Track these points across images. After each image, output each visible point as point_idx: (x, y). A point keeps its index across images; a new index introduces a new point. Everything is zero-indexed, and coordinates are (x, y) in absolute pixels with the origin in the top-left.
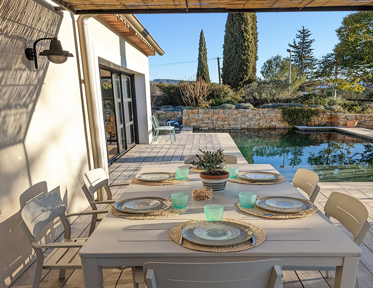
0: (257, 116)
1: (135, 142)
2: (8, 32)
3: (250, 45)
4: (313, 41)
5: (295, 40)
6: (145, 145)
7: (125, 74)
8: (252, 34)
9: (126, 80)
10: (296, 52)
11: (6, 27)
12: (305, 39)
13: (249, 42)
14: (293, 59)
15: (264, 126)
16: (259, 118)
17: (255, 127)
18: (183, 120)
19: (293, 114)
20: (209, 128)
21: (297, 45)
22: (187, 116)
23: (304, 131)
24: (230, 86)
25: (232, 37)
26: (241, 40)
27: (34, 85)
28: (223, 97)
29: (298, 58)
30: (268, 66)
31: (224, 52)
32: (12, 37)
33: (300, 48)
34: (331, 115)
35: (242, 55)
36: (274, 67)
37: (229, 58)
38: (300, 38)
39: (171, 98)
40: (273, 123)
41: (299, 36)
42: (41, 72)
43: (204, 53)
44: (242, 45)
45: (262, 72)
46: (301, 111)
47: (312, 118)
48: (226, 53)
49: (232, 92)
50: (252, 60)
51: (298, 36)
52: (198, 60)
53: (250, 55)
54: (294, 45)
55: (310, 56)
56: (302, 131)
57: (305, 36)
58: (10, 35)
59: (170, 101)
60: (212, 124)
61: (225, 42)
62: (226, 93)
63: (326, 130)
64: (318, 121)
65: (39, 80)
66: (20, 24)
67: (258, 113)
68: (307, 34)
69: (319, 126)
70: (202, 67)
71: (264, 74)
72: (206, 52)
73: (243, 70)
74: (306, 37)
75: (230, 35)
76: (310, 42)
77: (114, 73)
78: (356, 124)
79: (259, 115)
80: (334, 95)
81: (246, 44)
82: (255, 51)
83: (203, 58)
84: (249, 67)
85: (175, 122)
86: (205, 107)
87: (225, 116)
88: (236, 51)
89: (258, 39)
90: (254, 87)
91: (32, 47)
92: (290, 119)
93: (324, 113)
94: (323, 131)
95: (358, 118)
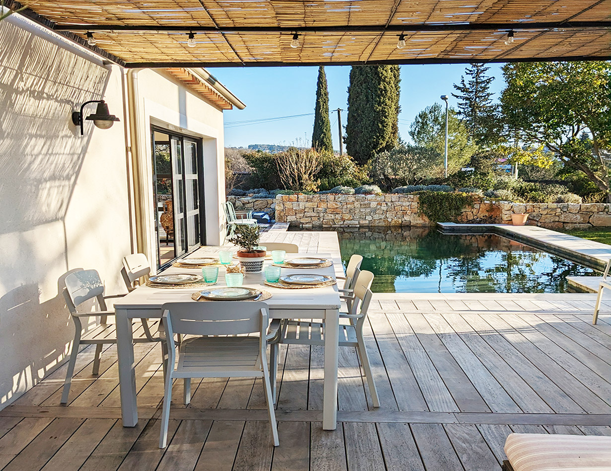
0: (383, 205)
1: (200, 243)
2: (58, 96)
3: (388, 88)
4: (492, 79)
5: (463, 77)
6: (214, 248)
7: (189, 138)
8: (390, 69)
9: (191, 146)
10: (467, 99)
11: (57, 91)
12: (480, 75)
13: (387, 83)
14: (462, 110)
15: (393, 222)
16: (385, 209)
17: (380, 224)
18: (276, 211)
19: (435, 202)
20: (313, 225)
21: (467, 87)
22: (282, 205)
23: (450, 230)
24: (352, 158)
25: (361, 74)
26: (374, 79)
27: (78, 154)
28: (341, 175)
29: (470, 109)
30: (421, 121)
31: (349, 100)
32: (61, 101)
33: (472, 92)
34: (491, 204)
35: (375, 104)
36: (431, 125)
37: (356, 110)
38: (472, 74)
39: (265, 177)
40: (407, 218)
41: (471, 71)
42: (86, 139)
43: (325, 99)
44: (376, 88)
45: (412, 134)
46: (447, 198)
47: (463, 210)
48: (351, 100)
49: (354, 167)
50: (391, 112)
51: (468, 72)
52: (314, 112)
53: (388, 104)
54: (462, 86)
55: (487, 105)
56: (446, 230)
57: (480, 71)
58: (59, 99)
59: (263, 181)
60: (318, 219)
61: (351, 82)
62: (345, 169)
63: (482, 230)
64: (472, 214)
65: (82, 148)
66: (68, 86)
67: (385, 201)
68: (482, 68)
69: (473, 223)
70: (321, 124)
71: (415, 137)
72: (328, 98)
73: (378, 129)
74: (480, 73)
75: (357, 71)
76: (488, 81)
77: (173, 137)
78: (525, 221)
79: (386, 204)
80: (514, 172)
81: (382, 86)
82: (396, 98)
83: (323, 107)
84: (387, 124)
85: (264, 215)
86: (311, 191)
87: (337, 205)
88: (367, 98)
89: (401, 77)
90: (386, 159)
91: (79, 111)
92: (432, 211)
93: (481, 202)
94: (477, 230)
95: (528, 210)
